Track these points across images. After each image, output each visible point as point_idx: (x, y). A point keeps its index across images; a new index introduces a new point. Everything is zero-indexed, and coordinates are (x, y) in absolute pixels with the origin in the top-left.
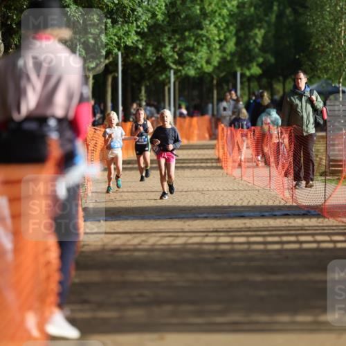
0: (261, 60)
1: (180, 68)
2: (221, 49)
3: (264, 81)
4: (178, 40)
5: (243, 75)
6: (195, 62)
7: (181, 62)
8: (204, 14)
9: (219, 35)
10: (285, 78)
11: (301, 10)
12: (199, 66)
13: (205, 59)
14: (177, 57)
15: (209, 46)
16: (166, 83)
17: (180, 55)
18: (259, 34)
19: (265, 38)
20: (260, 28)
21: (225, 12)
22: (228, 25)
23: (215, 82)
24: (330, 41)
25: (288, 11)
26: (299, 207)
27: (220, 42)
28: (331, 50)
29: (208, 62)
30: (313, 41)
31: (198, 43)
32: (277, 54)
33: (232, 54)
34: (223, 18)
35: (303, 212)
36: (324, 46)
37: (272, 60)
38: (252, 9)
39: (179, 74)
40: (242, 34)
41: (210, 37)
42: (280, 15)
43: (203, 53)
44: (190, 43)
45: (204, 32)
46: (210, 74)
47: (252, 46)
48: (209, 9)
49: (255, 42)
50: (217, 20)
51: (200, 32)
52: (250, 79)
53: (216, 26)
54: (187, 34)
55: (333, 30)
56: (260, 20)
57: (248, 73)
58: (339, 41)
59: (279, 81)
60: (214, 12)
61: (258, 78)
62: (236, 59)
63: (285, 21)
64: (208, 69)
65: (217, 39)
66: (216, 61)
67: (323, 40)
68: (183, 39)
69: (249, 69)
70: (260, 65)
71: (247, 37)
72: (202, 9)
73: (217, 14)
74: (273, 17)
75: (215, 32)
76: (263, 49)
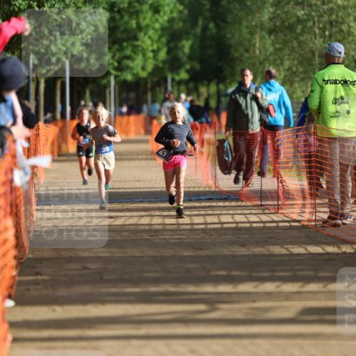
0: (188, 67)
1: (119, 74)
2: (155, 58)
3: (191, 85)
4: (118, 50)
5: (173, 80)
6: (132, 69)
7: (120, 68)
8: (140, 28)
9: (152, 45)
10: (209, 82)
11: (222, 25)
12: (135, 72)
13: (141, 66)
14: (116, 64)
15: (144, 55)
16: (107, 86)
17: (119, 62)
18: (187, 45)
19: (192, 48)
20: (188, 39)
21: (157, 26)
22: (160, 37)
23: (149, 85)
24: (247, 51)
25: (211, 25)
26: (221, 192)
27: (153, 51)
28: (248, 58)
29: (143, 68)
30: (232, 50)
31: (135, 53)
32: (202, 62)
33: (164, 62)
34: (156, 30)
35: (224, 197)
36: (242, 55)
37: (197, 66)
38: (181, 24)
39: (118, 79)
40: (172, 45)
41: (145, 47)
42: (205, 29)
43: (139, 61)
44: (128, 52)
45: (139, 43)
46: (145, 79)
47: (181, 55)
48: (143, 23)
49: (183, 52)
50: (151, 32)
51: (136, 43)
52: (179, 83)
53: (150, 37)
54: (125, 44)
55: (250, 41)
56: (188, 33)
57: (177, 78)
58: (254, 51)
59: (203, 85)
60: (148, 26)
61: (187, 82)
62: (167, 66)
63: (208, 34)
64: (143, 74)
65: (150, 48)
66: (150, 67)
67: (241, 50)
68: (122, 49)
69: (178, 74)
70: (188, 71)
71: (176, 48)
72: (138, 23)
73: (150, 28)
74: (198, 30)
75: (149, 42)
76: (191, 58)
